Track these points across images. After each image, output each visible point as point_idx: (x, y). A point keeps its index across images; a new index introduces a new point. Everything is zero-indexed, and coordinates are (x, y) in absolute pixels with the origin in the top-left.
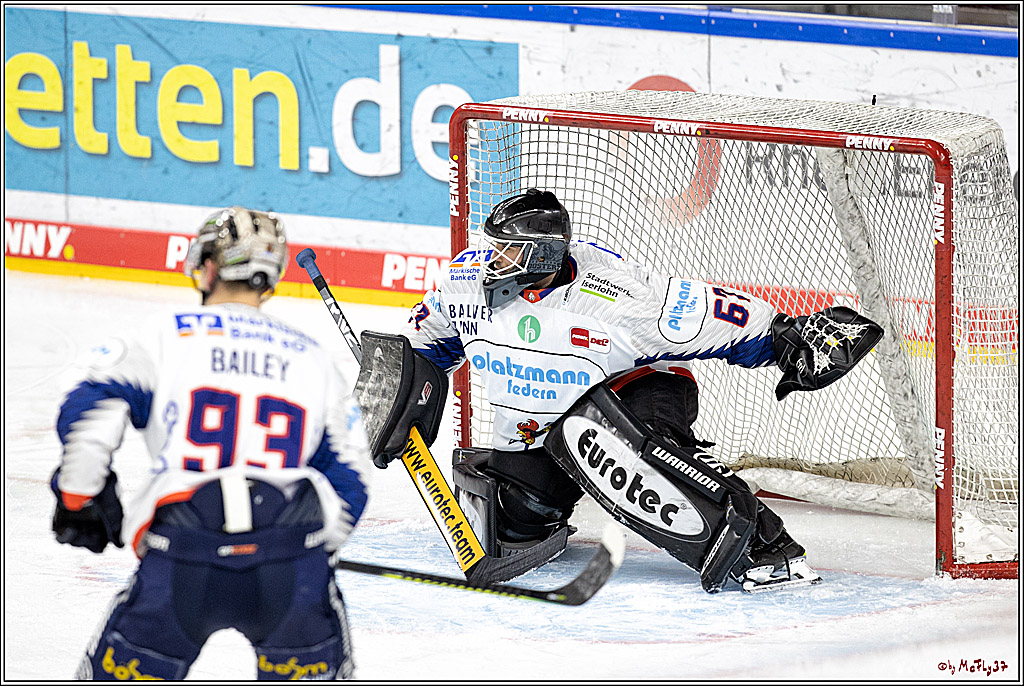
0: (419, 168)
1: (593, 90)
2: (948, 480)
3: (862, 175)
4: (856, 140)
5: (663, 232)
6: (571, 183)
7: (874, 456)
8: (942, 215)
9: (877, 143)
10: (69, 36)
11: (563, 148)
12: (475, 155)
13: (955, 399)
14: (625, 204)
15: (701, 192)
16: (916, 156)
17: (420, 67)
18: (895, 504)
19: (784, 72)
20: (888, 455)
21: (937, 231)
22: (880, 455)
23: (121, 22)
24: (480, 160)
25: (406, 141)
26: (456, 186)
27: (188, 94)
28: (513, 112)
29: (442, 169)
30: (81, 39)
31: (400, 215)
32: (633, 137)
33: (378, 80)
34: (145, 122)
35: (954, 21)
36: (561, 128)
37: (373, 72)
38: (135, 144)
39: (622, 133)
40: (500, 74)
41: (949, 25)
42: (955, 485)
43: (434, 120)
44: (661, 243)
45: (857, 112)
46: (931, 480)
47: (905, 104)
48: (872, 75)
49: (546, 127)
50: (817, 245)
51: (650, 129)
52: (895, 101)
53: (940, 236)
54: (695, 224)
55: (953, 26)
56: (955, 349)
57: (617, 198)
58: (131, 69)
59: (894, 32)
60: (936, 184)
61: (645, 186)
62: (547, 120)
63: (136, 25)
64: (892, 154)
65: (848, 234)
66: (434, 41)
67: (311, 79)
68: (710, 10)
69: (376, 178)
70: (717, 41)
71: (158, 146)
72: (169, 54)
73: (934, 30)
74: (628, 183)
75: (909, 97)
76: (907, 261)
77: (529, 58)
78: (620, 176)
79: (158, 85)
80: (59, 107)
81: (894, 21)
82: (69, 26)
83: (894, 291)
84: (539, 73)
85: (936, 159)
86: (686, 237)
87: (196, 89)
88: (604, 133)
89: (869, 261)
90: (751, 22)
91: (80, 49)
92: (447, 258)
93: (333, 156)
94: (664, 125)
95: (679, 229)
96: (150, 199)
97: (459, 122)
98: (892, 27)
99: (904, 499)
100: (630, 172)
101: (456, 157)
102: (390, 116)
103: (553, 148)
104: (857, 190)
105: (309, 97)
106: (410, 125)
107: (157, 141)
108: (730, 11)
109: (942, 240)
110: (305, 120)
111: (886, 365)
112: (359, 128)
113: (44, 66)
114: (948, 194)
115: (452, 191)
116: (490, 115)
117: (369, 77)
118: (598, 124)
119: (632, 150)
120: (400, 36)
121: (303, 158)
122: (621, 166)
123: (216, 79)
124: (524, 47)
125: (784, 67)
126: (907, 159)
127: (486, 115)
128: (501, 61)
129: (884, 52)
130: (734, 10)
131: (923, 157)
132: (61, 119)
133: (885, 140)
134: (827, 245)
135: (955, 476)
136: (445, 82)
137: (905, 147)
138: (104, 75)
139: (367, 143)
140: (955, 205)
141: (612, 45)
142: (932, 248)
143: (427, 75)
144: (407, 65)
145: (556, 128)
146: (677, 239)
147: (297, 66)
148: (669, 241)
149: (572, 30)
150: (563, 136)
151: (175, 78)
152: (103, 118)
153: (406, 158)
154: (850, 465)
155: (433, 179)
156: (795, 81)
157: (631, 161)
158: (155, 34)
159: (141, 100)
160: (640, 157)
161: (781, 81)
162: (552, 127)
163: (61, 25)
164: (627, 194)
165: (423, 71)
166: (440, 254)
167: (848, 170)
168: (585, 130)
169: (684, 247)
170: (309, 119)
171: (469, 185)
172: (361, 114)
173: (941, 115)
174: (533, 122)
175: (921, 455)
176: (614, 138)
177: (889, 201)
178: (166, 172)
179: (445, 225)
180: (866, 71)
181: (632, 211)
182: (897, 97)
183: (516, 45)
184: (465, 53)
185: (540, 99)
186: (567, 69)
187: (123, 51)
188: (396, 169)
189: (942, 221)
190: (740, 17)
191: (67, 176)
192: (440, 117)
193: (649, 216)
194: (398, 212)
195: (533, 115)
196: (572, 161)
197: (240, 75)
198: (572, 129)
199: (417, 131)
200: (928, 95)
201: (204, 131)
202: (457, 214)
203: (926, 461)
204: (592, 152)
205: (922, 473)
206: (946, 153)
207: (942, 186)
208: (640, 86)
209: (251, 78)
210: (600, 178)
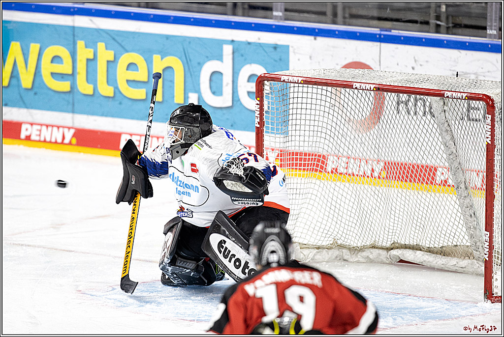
0: (241, 103)
1: (325, 68)
2: (490, 256)
3: (452, 110)
4: (449, 94)
5: (357, 136)
6: (313, 112)
7: (455, 244)
8: (490, 130)
9: (459, 95)
10: (76, 38)
11: (310, 95)
12: (268, 98)
13: (494, 218)
14: (339, 123)
15: (375, 117)
16: (478, 102)
17: (242, 56)
18: (465, 267)
19: (415, 61)
20: (462, 244)
21: (487, 138)
22: (458, 244)
23: (101, 32)
24: (270, 100)
25: (235, 90)
26: (259, 113)
27: (132, 67)
28: (286, 78)
29: (252, 104)
30: (81, 39)
31: (232, 126)
32: (343, 90)
33: (222, 62)
34: (111, 80)
35: (497, 38)
36: (309, 86)
37: (220, 58)
38: (106, 90)
39: (338, 89)
40: (280, 60)
41: (495, 40)
42: (494, 259)
43: (248, 81)
44: (356, 141)
45: (450, 80)
46: (483, 256)
47: (473, 77)
48: (457, 63)
49: (301, 85)
50: (430, 144)
51: (351, 87)
52: (468, 76)
53: (489, 140)
54: (372, 133)
55: (497, 40)
56: (495, 194)
57: (335, 119)
58: (105, 54)
59: (469, 43)
60: (487, 115)
61: (348, 114)
62: (302, 82)
63: (108, 34)
64: (466, 101)
65: (445, 139)
66: (249, 43)
67: (190, 60)
68: (381, 30)
69: (221, 108)
70: (384, 46)
71: (116, 90)
72: (123, 47)
73: (487, 42)
74: (340, 112)
75: (474, 74)
76: (472, 151)
77: (294, 52)
78: (336, 109)
79: (118, 62)
80: (70, 72)
81: (468, 38)
82: (76, 33)
83: (466, 166)
84: (299, 60)
85: (487, 103)
86: (367, 139)
87: (136, 64)
88: (329, 88)
89: (455, 152)
90: (400, 37)
91: (80, 44)
92: (253, 147)
93: (201, 97)
94: (358, 85)
95: (365, 135)
96: (113, 116)
97: (260, 82)
98: (468, 41)
99: (470, 265)
100: (341, 107)
101: (258, 99)
102: (227, 79)
103: (305, 95)
104: (450, 118)
105: (189, 69)
106: (237, 83)
107: (116, 88)
108: (391, 31)
109: (490, 142)
110: (187, 80)
111: (462, 201)
112: (213, 84)
113: (63, 52)
114: (493, 120)
115: (256, 115)
116: (275, 79)
117: (218, 60)
118: (327, 84)
119: (342, 97)
120: (233, 41)
121: (186, 98)
122: (337, 104)
123: (146, 60)
124: (292, 47)
125: (416, 58)
126: (474, 103)
127: (273, 79)
128: (281, 54)
129: (463, 52)
130: (393, 31)
131: (481, 102)
132: (71, 78)
133: (463, 94)
134: (434, 144)
135: (494, 254)
136: (254, 63)
137: (472, 97)
138: (92, 57)
139: (216, 91)
140: (496, 125)
141: (334, 47)
142: (485, 146)
143: (245, 60)
144: (236, 54)
145: (306, 85)
146: (363, 139)
147: (183, 53)
148: (359, 140)
149: (315, 39)
150: (310, 90)
151: (125, 59)
152: (91, 77)
153: (235, 99)
154: (444, 248)
155: (247, 109)
156: (421, 65)
157: (342, 102)
158: (116, 38)
159: (110, 69)
160: (346, 100)
161: (414, 65)
162: (304, 85)
163: (72, 33)
164: (339, 117)
165: (244, 58)
166: (250, 144)
167: (446, 108)
168: (320, 87)
169: (366, 144)
170: (189, 79)
171: (264, 112)
172: (214, 78)
173: (490, 82)
174: (295, 83)
175: (478, 244)
176: (334, 91)
177: (465, 123)
178: (120, 103)
179: (253, 131)
180: (455, 61)
181: (342, 126)
182: (469, 74)
183: (288, 46)
184: (264, 49)
185: (299, 72)
186: (312, 58)
187: (101, 46)
188: (230, 104)
189: (490, 133)
190: (395, 34)
191: (73, 105)
192: (251, 80)
193: (350, 128)
194: (231, 124)
195: (296, 79)
196: (314, 101)
197: (156, 58)
198: (314, 86)
199: (240, 86)
200: (484, 73)
201: (139, 84)
202: (258, 126)
203: (480, 247)
204: (324, 98)
205: (478, 253)
206: (492, 101)
207: (490, 116)
208: (347, 66)
209: (162, 59)
210: (327, 110)
